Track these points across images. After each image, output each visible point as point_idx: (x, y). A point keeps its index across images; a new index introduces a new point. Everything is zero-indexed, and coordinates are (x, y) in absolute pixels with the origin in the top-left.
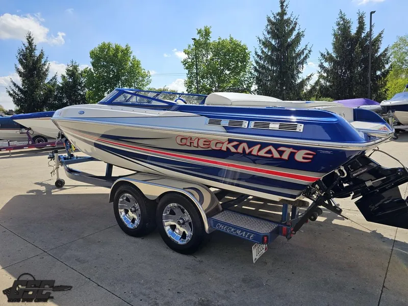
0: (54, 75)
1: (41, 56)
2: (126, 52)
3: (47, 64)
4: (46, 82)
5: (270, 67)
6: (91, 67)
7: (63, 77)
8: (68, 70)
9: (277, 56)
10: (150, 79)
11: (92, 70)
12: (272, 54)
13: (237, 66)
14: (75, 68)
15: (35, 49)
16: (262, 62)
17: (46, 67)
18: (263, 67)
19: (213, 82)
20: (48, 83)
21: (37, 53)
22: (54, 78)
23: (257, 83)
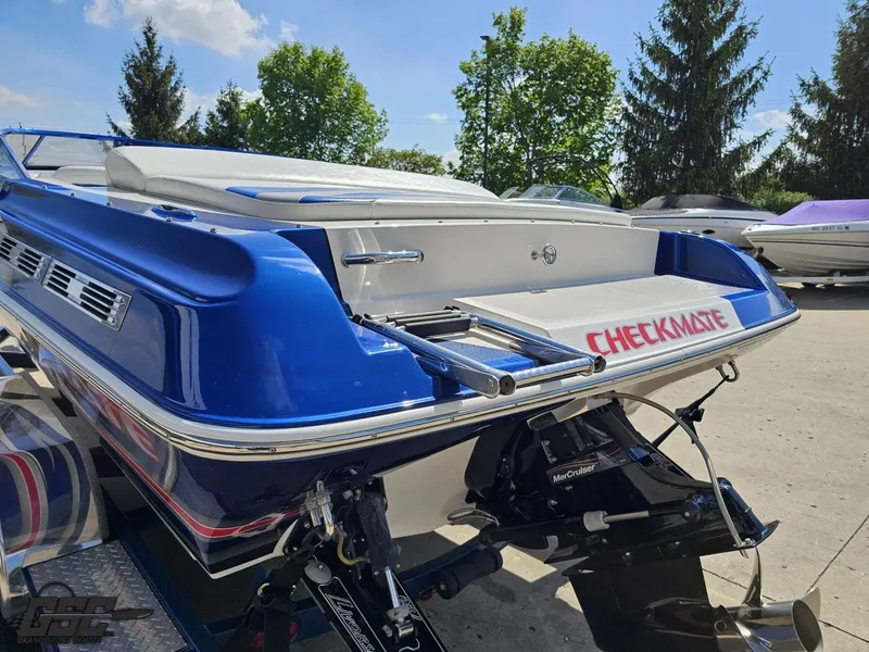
0: (193, 113)
1: (170, 71)
2: (334, 67)
3: (181, 89)
4: (178, 126)
5: (660, 110)
6: (259, 94)
7: (212, 116)
8: (221, 102)
9: (683, 83)
10: (386, 127)
11: (262, 104)
12: (669, 80)
13: (582, 106)
14: (234, 98)
15: (158, 55)
16: (644, 99)
17: (178, 94)
18: (642, 109)
19: (522, 141)
20: (183, 128)
21: (162, 64)
22: (194, 118)
23: (626, 148)
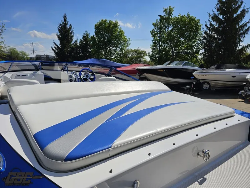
0: (76, 40)
1: (70, 28)
2: (116, 25)
3: (73, 33)
4: (72, 43)
5: (216, 36)
6: (94, 34)
7: (81, 40)
8: (84, 36)
9: (223, 28)
11: (95, 36)
12: (219, 27)
13: (190, 36)
14: (87, 35)
15: (67, 24)
16: (210, 33)
17: (72, 34)
18: (209, 36)
19: (171, 46)
20: (73, 44)
21: (68, 26)
22: (76, 41)
23: (204, 48)
